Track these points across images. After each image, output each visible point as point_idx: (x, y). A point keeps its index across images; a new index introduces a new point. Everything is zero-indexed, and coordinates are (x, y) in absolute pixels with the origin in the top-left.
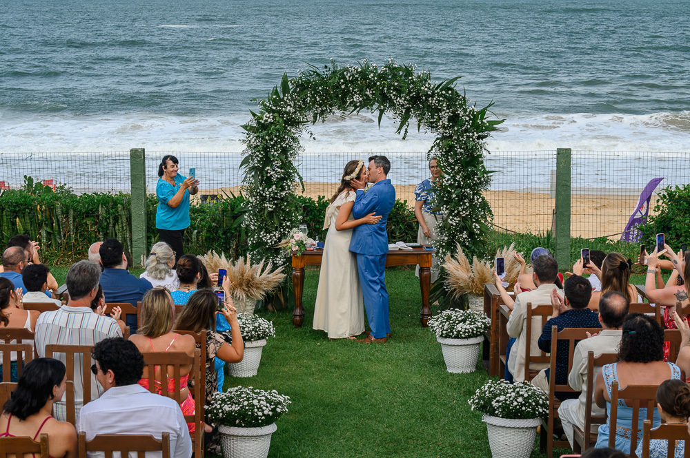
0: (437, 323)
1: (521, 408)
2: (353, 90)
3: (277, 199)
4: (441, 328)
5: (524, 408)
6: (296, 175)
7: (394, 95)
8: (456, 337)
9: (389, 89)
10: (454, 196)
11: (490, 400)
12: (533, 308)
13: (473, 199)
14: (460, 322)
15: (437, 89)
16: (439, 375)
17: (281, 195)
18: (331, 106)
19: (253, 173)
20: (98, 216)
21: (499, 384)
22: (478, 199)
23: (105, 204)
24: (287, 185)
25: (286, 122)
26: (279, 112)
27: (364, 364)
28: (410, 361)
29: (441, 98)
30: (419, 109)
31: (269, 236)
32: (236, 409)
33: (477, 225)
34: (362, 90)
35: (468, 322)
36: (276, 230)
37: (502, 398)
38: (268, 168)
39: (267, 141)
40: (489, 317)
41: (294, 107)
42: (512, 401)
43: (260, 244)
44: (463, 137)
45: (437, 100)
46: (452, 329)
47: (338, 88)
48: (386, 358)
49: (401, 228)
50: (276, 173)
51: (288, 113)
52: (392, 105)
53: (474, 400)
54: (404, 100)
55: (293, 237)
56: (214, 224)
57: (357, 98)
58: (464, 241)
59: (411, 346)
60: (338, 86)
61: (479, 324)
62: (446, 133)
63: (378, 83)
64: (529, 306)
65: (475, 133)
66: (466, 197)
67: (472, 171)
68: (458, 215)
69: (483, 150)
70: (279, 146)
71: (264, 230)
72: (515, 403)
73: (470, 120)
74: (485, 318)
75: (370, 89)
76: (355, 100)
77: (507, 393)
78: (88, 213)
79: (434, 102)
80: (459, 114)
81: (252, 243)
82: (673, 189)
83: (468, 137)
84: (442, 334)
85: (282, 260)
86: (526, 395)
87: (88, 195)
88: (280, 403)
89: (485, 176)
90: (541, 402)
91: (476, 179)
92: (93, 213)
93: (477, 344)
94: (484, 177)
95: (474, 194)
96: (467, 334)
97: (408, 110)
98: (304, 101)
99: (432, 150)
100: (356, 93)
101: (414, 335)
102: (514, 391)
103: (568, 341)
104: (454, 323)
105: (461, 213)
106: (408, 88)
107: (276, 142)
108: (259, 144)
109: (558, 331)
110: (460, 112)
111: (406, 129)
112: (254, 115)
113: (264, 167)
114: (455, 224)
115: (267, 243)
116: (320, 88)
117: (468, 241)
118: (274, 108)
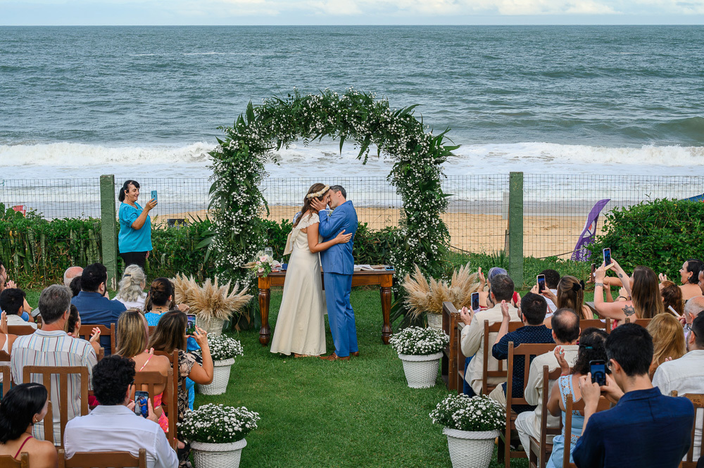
0: (398, 340)
1: (480, 421)
2: (315, 118)
3: (243, 223)
4: (402, 345)
5: (482, 421)
6: (261, 199)
7: (354, 122)
8: (417, 354)
9: (350, 116)
10: (413, 218)
11: (450, 413)
12: (490, 325)
13: (431, 221)
14: (420, 339)
15: (395, 116)
16: (400, 390)
17: (247, 219)
18: (294, 133)
19: (220, 198)
20: (69, 241)
21: (459, 398)
22: (435, 221)
23: (76, 229)
24: (253, 209)
25: (251, 149)
26: (244, 139)
27: (329, 381)
28: (373, 378)
29: (400, 125)
30: (378, 135)
31: (235, 259)
32: (208, 426)
33: (435, 246)
34: (324, 117)
35: (427, 339)
36: (243, 252)
37: (462, 411)
38: (234, 193)
39: (233, 167)
40: (448, 334)
41: (259, 135)
42: (471, 414)
43: (227, 266)
44: (420, 162)
45: (396, 126)
46: (412, 346)
47: (301, 115)
48: (349, 375)
49: (361, 250)
50: (242, 197)
51: (253, 140)
52: (353, 132)
53: (435, 414)
54: (365, 127)
55: (259, 259)
56: (182, 248)
57: (319, 125)
58: (423, 262)
59: (373, 362)
60: (301, 114)
61: (438, 341)
62: (405, 158)
63: (340, 111)
64: (486, 323)
65: (432, 158)
66: (424, 220)
67: (430, 195)
68: (417, 236)
69: (440, 174)
70: (245, 172)
71: (231, 253)
72: (474, 416)
73: (427, 145)
74: (443, 335)
75: (331, 117)
76: (317, 127)
77: (467, 406)
78: (59, 238)
79: (393, 128)
80: (417, 140)
81: (220, 265)
82: (620, 210)
83: (425, 162)
84: (403, 351)
85: (249, 281)
86: (484, 408)
87: (59, 221)
88: (249, 419)
89: (443, 199)
90: (498, 414)
91: (433, 202)
92: (65, 237)
93: (436, 360)
94: (441, 200)
95: (432, 217)
96: (426, 351)
97: (368, 136)
98: (268, 128)
99: (391, 174)
100: (318, 120)
101: (376, 352)
102: (473, 405)
103: (524, 356)
104: (415, 340)
105: (420, 235)
106: (369, 115)
107: (242, 168)
108: (225, 169)
109: (515, 346)
110: (418, 138)
111: (367, 155)
112: (220, 142)
113: (231, 192)
114: (413, 245)
115: (234, 265)
116: (284, 116)
117: (427, 262)
118: (240, 135)
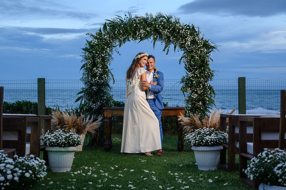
2: (140, 27)
3: (99, 85)
4: (195, 139)
6: (110, 74)
7: (161, 29)
8: (205, 145)
9: (159, 25)
10: (194, 82)
13: (205, 85)
14: (207, 135)
15: (184, 26)
17: (101, 82)
20: (23, 110)
22: (207, 84)
23: (26, 105)
24: (104, 77)
25: (104, 44)
26: (101, 39)
29: (187, 31)
33: (207, 98)
34: (145, 27)
36: (99, 101)
38: (94, 68)
39: (94, 53)
44: (198, 51)
45: (184, 31)
47: (132, 26)
50: (99, 71)
51: (105, 39)
52: (161, 35)
62: (189, 50)
63: (153, 23)
65: (205, 49)
66: (201, 83)
67: (204, 69)
68: (196, 93)
69: (209, 59)
70: (100, 56)
75: (149, 27)
76: (141, 32)
78: (18, 109)
80: (196, 39)
81: (86, 109)
83: (201, 51)
84: (195, 143)
85: (102, 117)
87: (19, 102)
92: (21, 109)
93: (218, 151)
95: (205, 81)
97: (169, 38)
98: (114, 33)
99: (182, 58)
104: (203, 136)
105: (198, 92)
106: (169, 25)
108: (90, 56)
111: (168, 49)
112: (87, 41)
114: (195, 97)
115: (93, 108)
116: (122, 26)
117: (202, 107)
118: (98, 37)
